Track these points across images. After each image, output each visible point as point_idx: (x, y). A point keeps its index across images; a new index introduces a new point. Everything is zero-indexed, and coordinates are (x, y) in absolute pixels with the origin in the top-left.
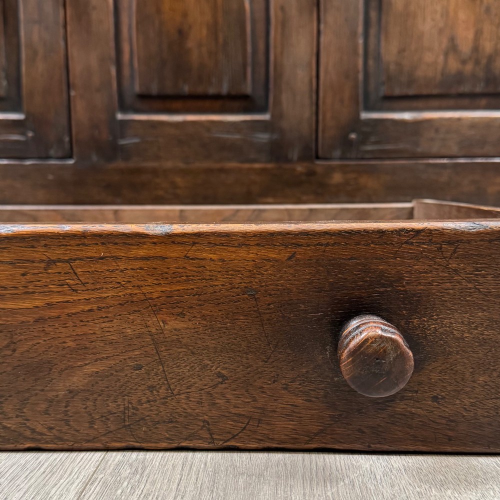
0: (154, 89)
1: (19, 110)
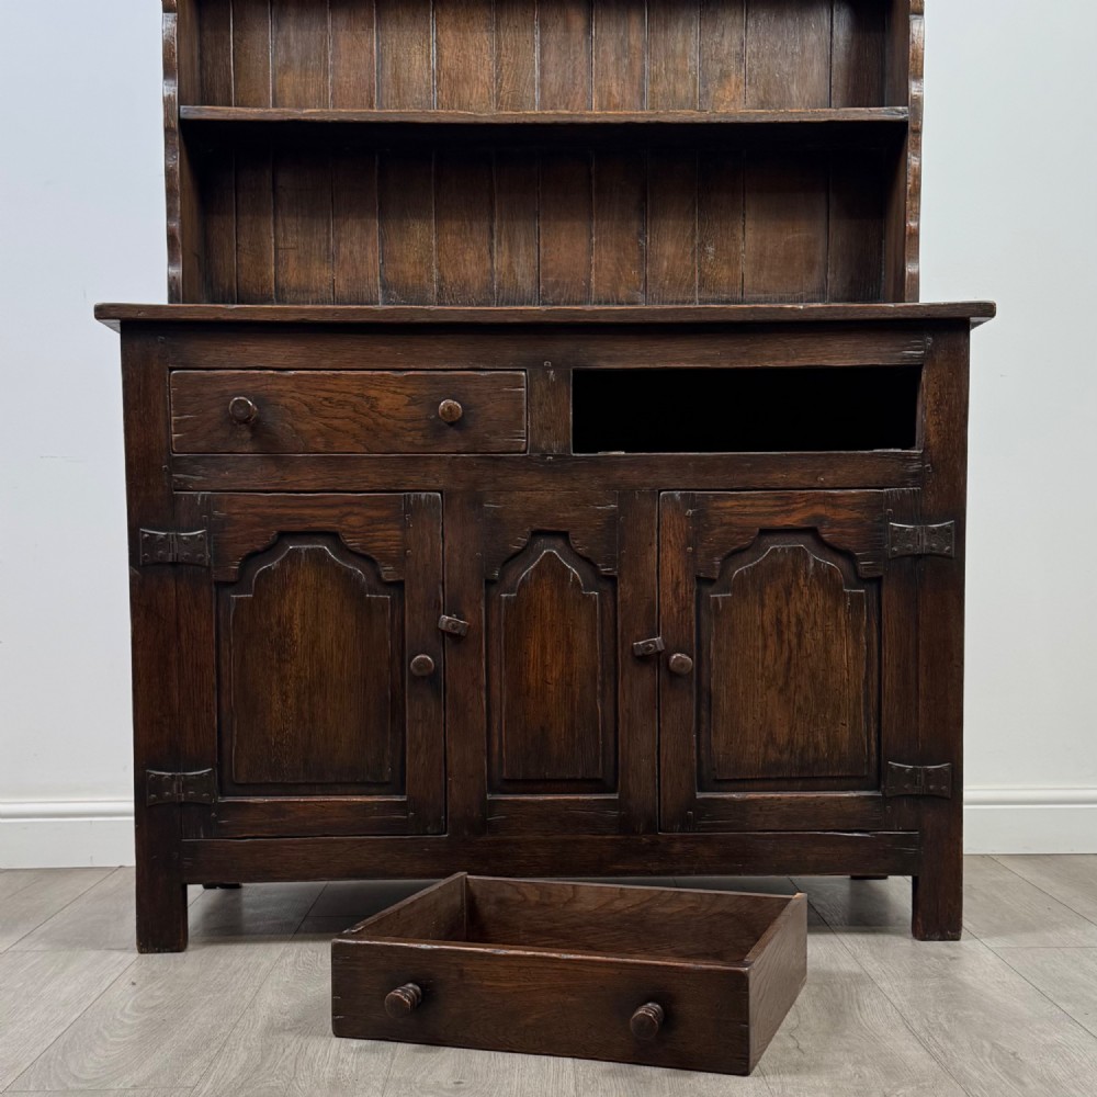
0: (520, 776)
1: (403, 794)
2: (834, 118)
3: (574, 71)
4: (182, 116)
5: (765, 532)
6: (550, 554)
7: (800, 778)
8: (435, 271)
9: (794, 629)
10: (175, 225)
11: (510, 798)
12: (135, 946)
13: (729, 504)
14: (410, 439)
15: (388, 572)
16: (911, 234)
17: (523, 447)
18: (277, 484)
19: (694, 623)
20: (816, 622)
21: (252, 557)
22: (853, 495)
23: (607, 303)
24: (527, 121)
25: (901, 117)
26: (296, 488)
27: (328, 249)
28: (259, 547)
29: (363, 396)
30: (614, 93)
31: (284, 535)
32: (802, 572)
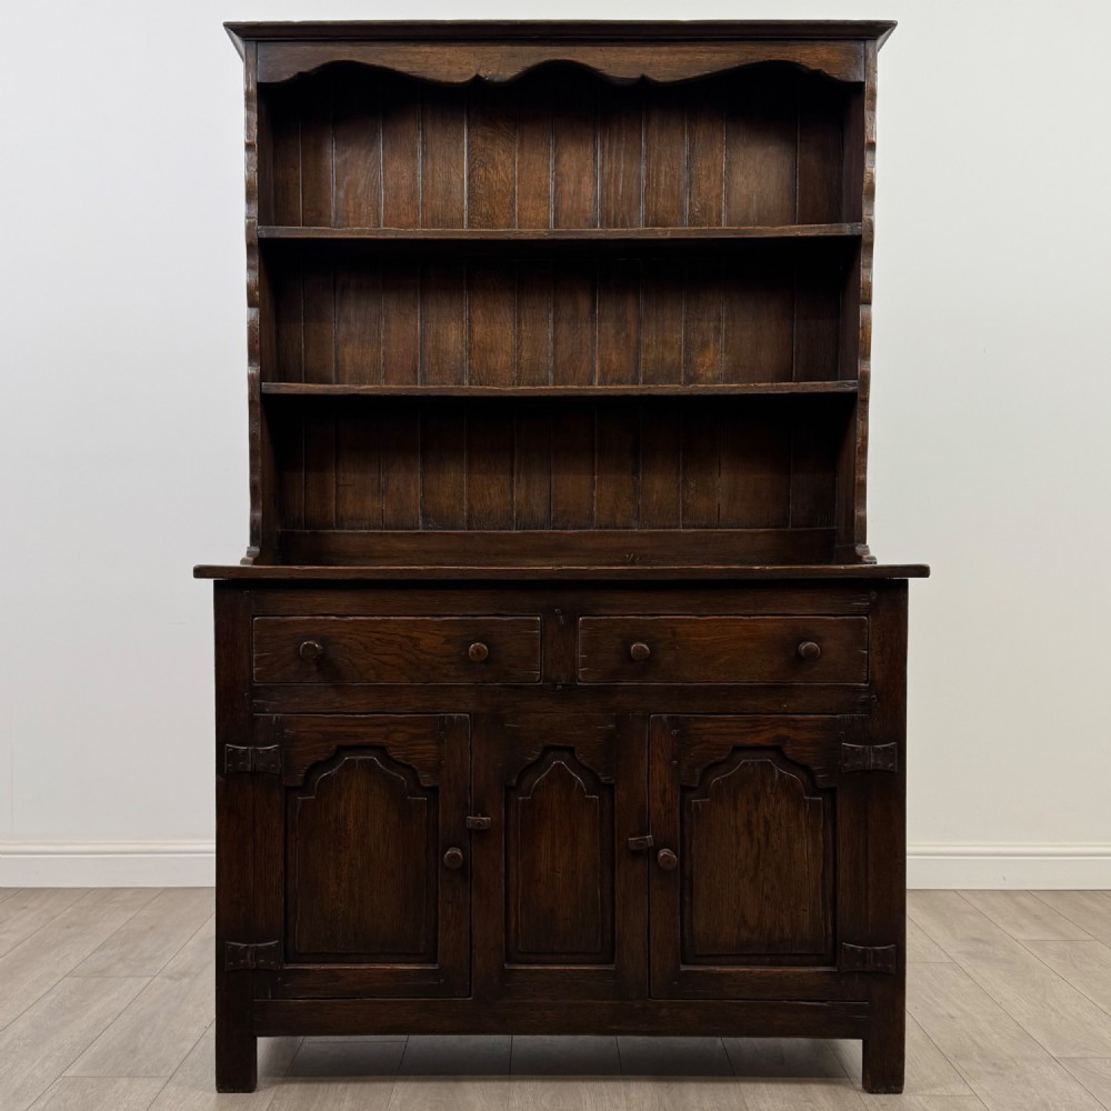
0: (533, 949)
1: (434, 962)
2: (795, 391)
3: (581, 342)
4: (263, 391)
5: (737, 749)
6: (560, 764)
7: (768, 955)
8: (465, 502)
9: (762, 829)
10: (257, 478)
11: (524, 967)
12: (215, 1087)
13: (708, 725)
14: (445, 671)
15: (426, 779)
16: (859, 484)
17: (537, 679)
18: (337, 708)
19: (678, 824)
20: (780, 824)
21: (316, 767)
22: (812, 720)
23: (606, 527)
24: (543, 394)
25: (851, 388)
26: (352, 711)
27: (379, 485)
28: (320, 759)
29: (408, 637)
30: (614, 360)
31: (342, 749)
32: (769, 782)
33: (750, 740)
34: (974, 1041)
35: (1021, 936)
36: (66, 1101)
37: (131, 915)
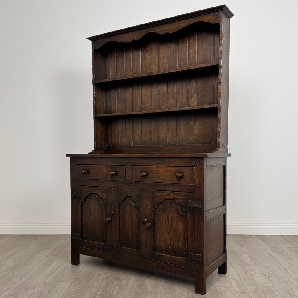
1: (106, 243)
3: (164, 99)
6: (129, 200)
7: (172, 252)
9: (171, 220)
13: (159, 193)
15: (105, 202)
17: (125, 180)
18: (89, 185)
19: (153, 217)
20: (175, 219)
22: (182, 193)
23: (170, 144)
25: (216, 106)
28: (87, 196)
30: (171, 103)
31: (91, 194)
32: (172, 208)
33: (168, 198)
34: (273, 273)
35: (285, 246)
36: (46, 288)
37: (62, 241)
